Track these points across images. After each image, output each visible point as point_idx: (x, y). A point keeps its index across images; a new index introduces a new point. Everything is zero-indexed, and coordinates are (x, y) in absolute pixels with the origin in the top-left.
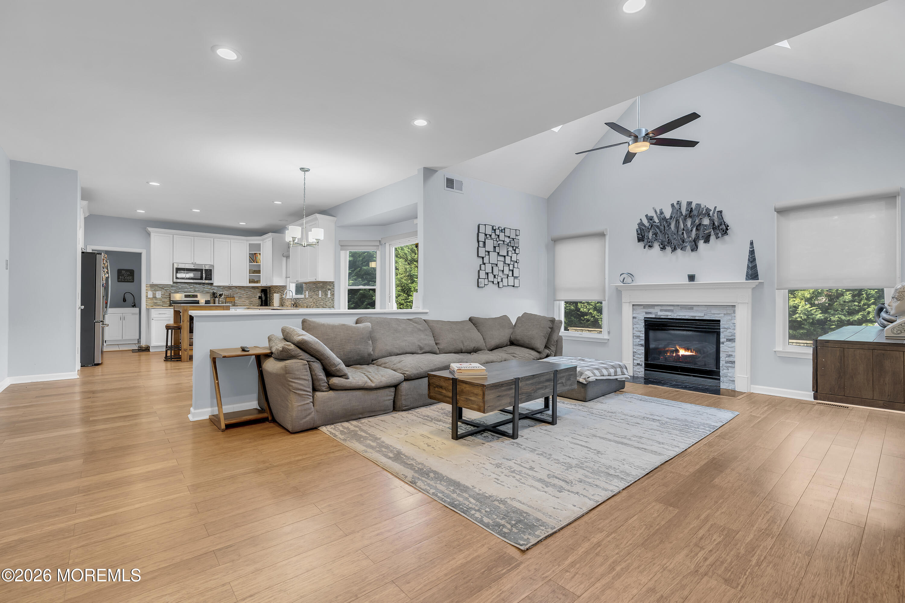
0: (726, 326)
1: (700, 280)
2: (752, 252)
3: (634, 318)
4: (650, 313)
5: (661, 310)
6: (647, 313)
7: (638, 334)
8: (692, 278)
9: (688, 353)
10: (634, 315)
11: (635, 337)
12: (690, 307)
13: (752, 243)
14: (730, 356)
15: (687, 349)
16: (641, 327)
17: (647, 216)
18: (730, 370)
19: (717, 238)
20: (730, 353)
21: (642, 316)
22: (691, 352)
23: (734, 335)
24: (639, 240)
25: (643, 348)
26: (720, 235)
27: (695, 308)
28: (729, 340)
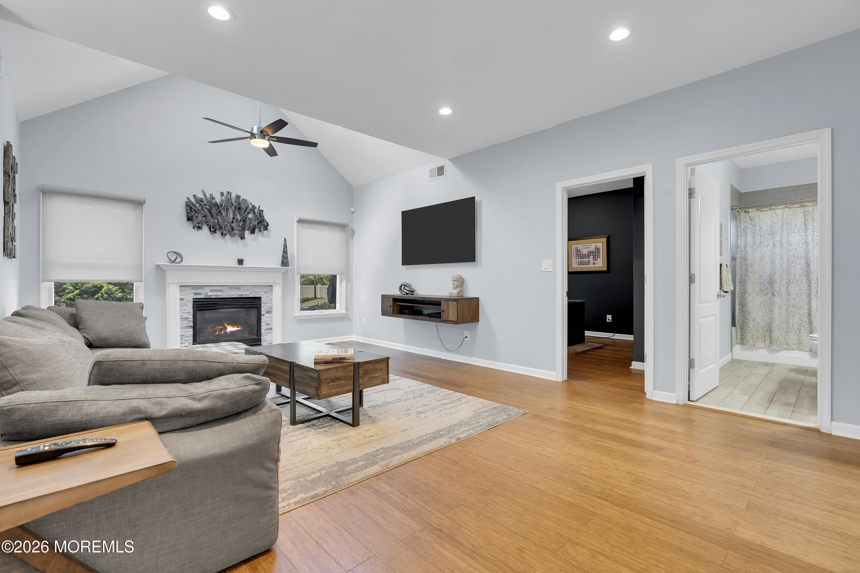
0: (266, 302)
1: (246, 264)
2: (285, 246)
3: (181, 299)
4: (200, 294)
5: (211, 291)
6: (195, 294)
7: (186, 316)
8: (240, 262)
9: (235, 329)
10: (182, 297)
11: (183, 319)
12: (238, 287)
13: (285, 240)
14: (268, 324)
15: (233, 325)
16: (189, 308)
17: (194, 196)
18: (269, 335)
19: (260, 231)
20: (268, 322)
21: (190, 297)
22: (238, 327)
23: (271, 308)
24: (189, 219)
25: (192, 330)
26: (262, 229)
27: (242, 288)
28: (267, 312)
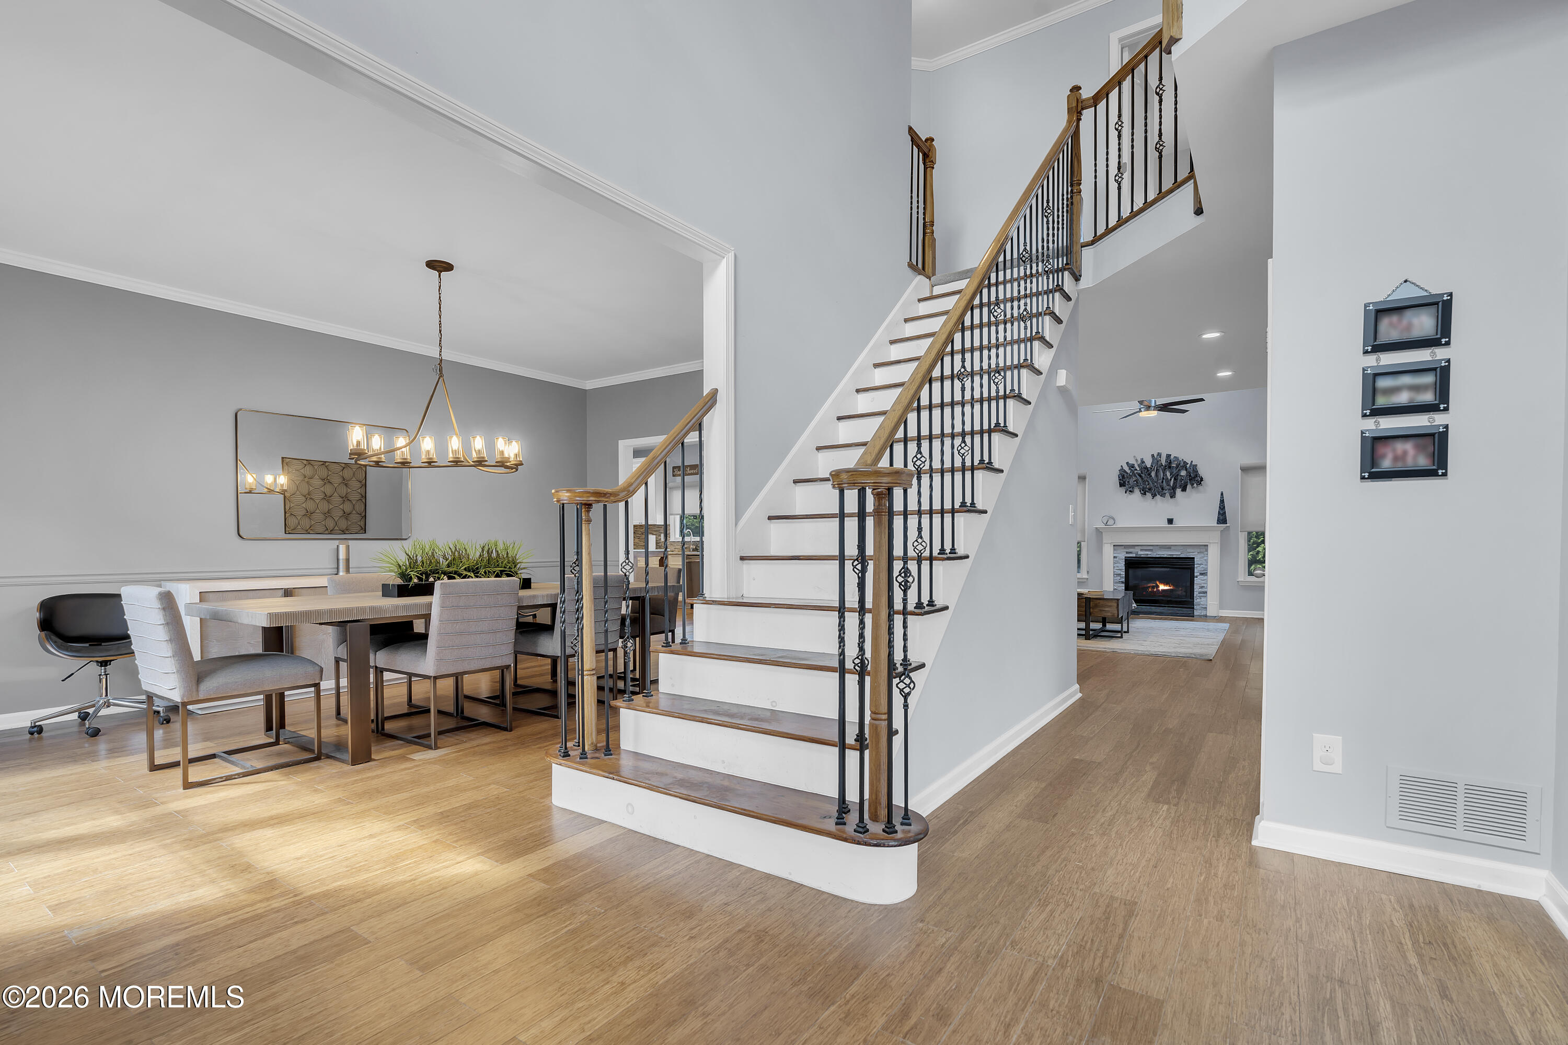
0: (1199, 563)
1: (1178, 523)
2: (1222, 501)
3: (1114, 557)
4: (1131, 553)
5: (1141, 550)
6: (1127, 553)
7: (1119, 572)
8: (1170, 521)
9: (1167, 588)
10: (1115, 555)
11: (1116, 575)
12: (1168, 547)
13: (1222, 494)
14: (1202, 587)
15: (1166, 583)
16: (1122, 565)
17: (1127, 463)
18: (1203, 599)
19: (1193, 487)
20: (1203, 585)
21: (1122, 555)
22: (1170, 586)
23: (1206, 569)
24: (1121, 485)
25: (1124, 585)
26: (1195, 485)
27: (1172, 548)
28: (1201, 574)
